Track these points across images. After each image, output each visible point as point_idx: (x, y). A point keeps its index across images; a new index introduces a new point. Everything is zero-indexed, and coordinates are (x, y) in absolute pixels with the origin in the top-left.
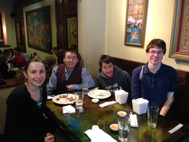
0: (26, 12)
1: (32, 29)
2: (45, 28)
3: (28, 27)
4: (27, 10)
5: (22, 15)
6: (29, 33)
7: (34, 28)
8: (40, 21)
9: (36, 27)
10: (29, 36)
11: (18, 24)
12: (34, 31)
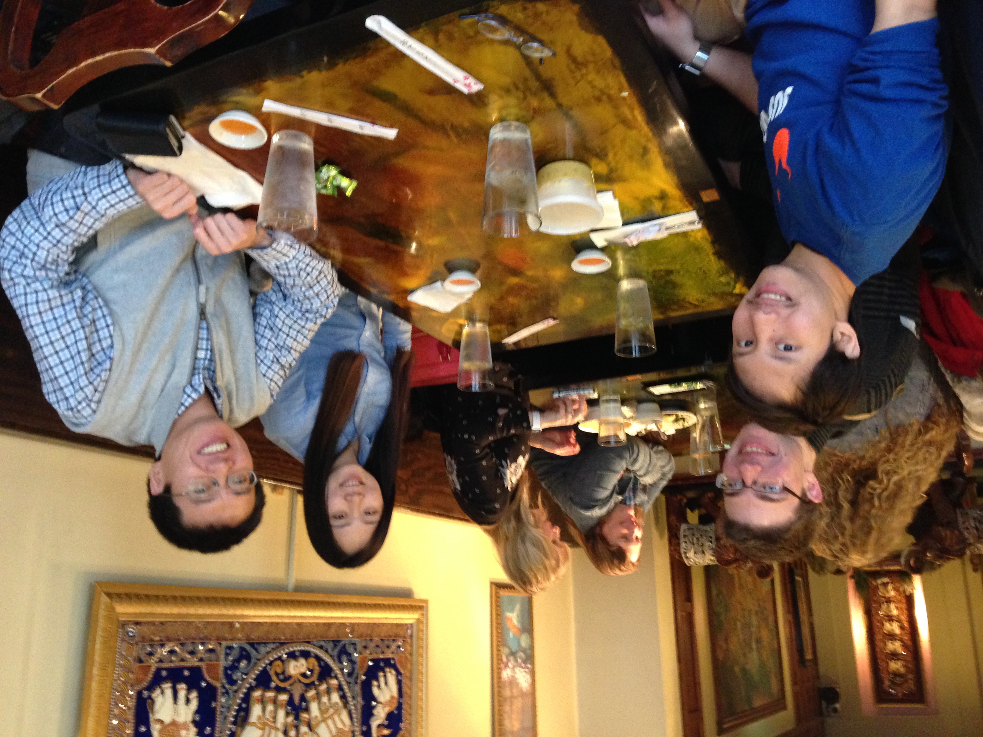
0: (784, 708)
1: (765, 634)
2: (726, 640)
3: (776, 646)
4: (781, 715)
5: (796, 696)
6: (771, 619)
7: (759, 641)
8: (744, 670)
9: (754, 646)
10: (771, 608)
11: (809, 656)
12: (759, 627)
